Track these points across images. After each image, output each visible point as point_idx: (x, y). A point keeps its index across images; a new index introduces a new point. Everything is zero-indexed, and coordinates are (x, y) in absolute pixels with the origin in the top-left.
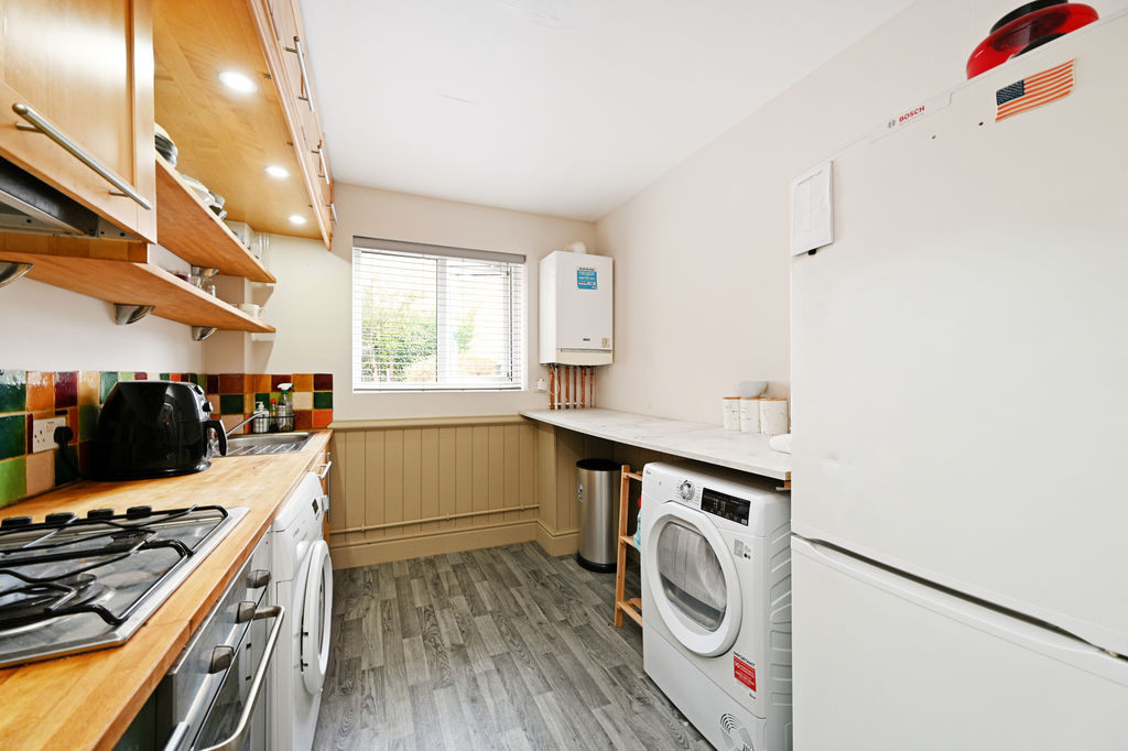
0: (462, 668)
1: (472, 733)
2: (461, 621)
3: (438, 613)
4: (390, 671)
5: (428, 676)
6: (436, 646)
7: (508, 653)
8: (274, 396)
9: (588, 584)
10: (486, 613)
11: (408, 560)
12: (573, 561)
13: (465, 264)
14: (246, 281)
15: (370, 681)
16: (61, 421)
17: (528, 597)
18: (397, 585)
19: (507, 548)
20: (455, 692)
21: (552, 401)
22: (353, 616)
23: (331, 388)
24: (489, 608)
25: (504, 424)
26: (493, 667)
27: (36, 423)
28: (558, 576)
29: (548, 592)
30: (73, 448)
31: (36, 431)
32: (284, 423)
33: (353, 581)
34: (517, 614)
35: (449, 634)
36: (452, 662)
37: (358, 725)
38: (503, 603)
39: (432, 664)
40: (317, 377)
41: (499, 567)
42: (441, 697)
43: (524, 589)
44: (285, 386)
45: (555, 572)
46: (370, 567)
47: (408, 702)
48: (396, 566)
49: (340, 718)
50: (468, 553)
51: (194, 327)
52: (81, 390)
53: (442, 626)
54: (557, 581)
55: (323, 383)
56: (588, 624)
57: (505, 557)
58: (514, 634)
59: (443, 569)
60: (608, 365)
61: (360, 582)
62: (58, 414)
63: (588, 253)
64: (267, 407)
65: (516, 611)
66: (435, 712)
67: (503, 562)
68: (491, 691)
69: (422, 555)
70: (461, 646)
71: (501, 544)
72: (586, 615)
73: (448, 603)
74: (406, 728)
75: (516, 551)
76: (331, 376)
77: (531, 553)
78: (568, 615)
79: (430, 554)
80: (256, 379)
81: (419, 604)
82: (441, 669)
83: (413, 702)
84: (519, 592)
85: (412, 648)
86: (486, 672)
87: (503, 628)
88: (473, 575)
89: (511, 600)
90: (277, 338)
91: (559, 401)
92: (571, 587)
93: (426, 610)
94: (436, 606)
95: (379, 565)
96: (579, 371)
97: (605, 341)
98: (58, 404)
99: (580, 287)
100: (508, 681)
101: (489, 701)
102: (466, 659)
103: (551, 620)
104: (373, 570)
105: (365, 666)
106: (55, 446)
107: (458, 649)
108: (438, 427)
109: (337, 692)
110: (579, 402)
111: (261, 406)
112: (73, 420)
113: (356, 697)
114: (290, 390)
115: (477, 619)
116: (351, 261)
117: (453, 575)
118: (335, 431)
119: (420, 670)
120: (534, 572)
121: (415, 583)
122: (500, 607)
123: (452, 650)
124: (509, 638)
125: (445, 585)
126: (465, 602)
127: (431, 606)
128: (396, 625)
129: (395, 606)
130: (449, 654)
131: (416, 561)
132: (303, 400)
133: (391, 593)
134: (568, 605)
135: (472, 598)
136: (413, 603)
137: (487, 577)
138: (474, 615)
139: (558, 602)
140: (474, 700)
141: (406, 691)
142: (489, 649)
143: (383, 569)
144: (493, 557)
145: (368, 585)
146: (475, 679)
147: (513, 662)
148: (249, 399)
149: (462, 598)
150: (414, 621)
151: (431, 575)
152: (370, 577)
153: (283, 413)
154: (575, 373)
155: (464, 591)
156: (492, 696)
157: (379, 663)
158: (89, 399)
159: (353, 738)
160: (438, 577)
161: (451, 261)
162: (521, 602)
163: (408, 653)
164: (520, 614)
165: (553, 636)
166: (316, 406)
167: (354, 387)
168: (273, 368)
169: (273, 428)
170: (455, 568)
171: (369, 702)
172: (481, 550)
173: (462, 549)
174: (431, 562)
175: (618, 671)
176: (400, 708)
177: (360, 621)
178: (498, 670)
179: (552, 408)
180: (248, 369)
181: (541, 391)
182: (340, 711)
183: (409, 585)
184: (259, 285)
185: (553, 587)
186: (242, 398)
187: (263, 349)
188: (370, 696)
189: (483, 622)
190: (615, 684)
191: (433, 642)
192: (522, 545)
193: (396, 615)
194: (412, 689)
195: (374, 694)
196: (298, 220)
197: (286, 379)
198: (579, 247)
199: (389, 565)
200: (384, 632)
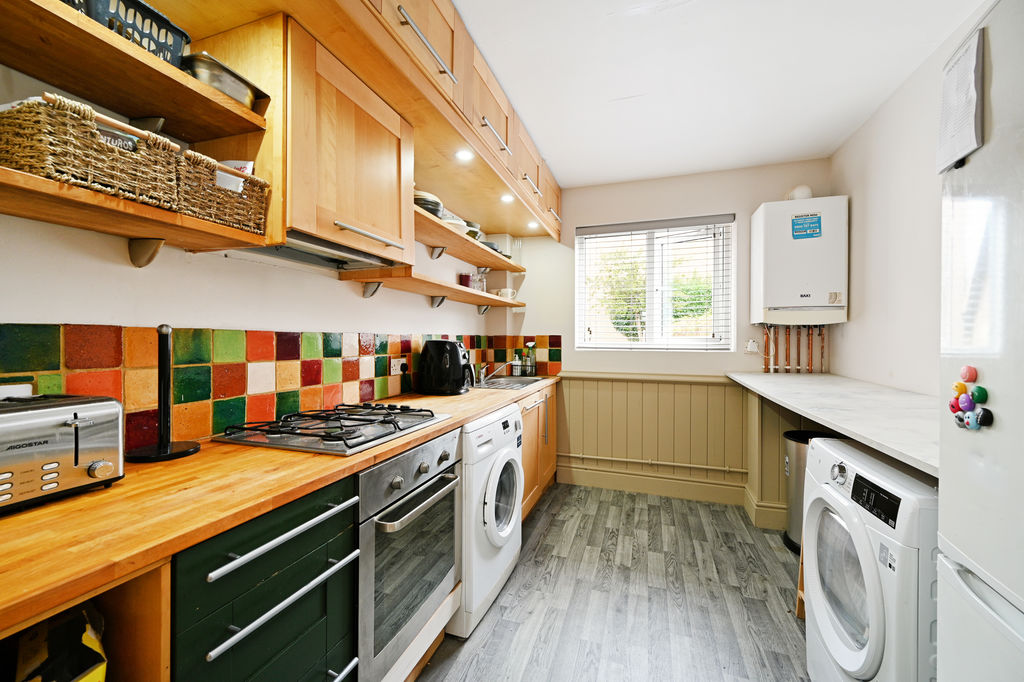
0: (621, 584)
1: (606, 632)
2: (637, 549)
3: (620, 538)
4: (569, 563)
5: (593, 578)
6: (608, 561)
7: (665, 590)
8: (525, 351)
9: (785, 565)
10: (660, 551)
11: (615, 491)
12: (778, 539)
13: (670, 233)
14: (508, 273)
15: (553, 565)
16: (404, 361)
17: (708, 552)
18: (599, 507)
19: (708, 506)
20: (608, 598)
21: (767, 364)
22: (561, 518)
23: (560, 346)
24: (666, 549)
25: (708, 384)
26: (646, 594)
27: (392, 360)
28: (752, 547)
29: (732, 556)
30: (409, 375)
31: (392, 365)
32: (529, 369)
33: (571, 494)
34: (689, 564)
35: (622, 555)
36: (615, 576)
37: (535, 587)
38: (681, 550)
39: (599, 571)
40: (551, 337)
41: (692, 520)
42: (596, 597)
43: (708, 546)
44: (530, 344)
45: (751, 541)
46: (586, 487)
47: (572, 589)
48: (604, 492)
49: (527, 577)
50: (668, 499)
51: (479, 306)
52: (413, 345)
53: (620, 547)
54: (748, 550)
55: (555, 341)
56: (763, 602)
57: (702, 512)
58: (678, 577)
59: (641, 505)
60: (843, 324)
61: (575, 496)
62: (402, 356)
63: (814, 195)
64: (520, 358)
65: (691, 560)
66: (587, 604)
67: (698, 516)
68: (636, 610)
69: (627, 491)
70: (628, 568)
71: (703, 500)
72: (765, 592)
73: (632, 533)
74: (563, 605)
75: (717, 511)
76: (559, 337)
77: (731, 516)
78: (744, 584)
79: (633, 490)
80: (515, 339)
81: (609, 525)
82: (605, 577)
83: (575, 591)
84: (701, 545)
85: (592, 554)
86: (638, 596)
87: (671, 570)
88: (664, 517)
89: (690, 550)
90: (527, 310)
91: (776, 363)
92: (762, 561)
93: (613, 532)
94: (621, 532)
95: (593, 488)
96: (804, 333)
97: (834, 296)
98: (402, 352)
99: (795, 237)
100: (654, 611)
101: (630, 617)
102: (627, 579)
103: (722, 581)
104: (587, 492)
105: (554, 553)
106: (401, 373)
107: (624, 569)
108: (659, 382)
109: (532, 561)
110: (804, 365)
111: (517, 357)
112: (409, 360)
113: (541, 569)
114: (534, 347)
115: (651, 553)
116: (573, 248)
117: (646, 512)
118: (562, 378)
119: (589, 571)
120: (726, 534)
121: (613, 510)
122: (677, 551)
123: (619, 568)
124: (671, 579)
125: (636, 518)
126: (647, 537)
127: (618, 530)
128: (586, 535)
129: (591, 521)
130: (615, 570)
131: (621, 494)
132: (542, 355)
133: (592, 510)
134: (749, 576)
135: (655, 536)
136: (605, 523)
137: (676, 524)
138: (650, 549)
139: (739, 569)
140: (619, 610)
141: (573, 582)
142: (649, 579)
143: (593, 493)
144: (690, 509)
145: (579, 500)
146: (627, 597)
147: (666, 599)
148: (509, 352)
149: (646, 533)
150: (600, 536)
151: (628, 507)
152: (582, 495)
153: (529, 364)
154: (799, 334)
155: (650, 528)
156: (635, 615)
157: (564, 554)
158: (416, 349)
159: (530, 593)
160: (633, 510)
161: (658, 233)
162: (699, 555)
163: (586, 556)
164: (693, 564)
165: (717, 595)
166: (550, 359)
167: (577, 345)
168: (525, 332)
169: (524, 373)
170: (650, 508)
171: (548, 576)
172: (682, 500)
173: (664, 495)
174: (632, 497)
175: (776, 657)
176: (566, 588)
177: (564, 522)
178: (650, 599)
179: (767, 371)
180: (509, 332)
181: (752, 353)
182: (529, 574)
183: (608, 510)
184: (517, 274)
185: (740, 554)
186: (505, 352)
187: (519, 317)
188: (549, 573)
189: (654, 559)
190: (764, 666)
191: (606, 555)
192: (726, 506)
193: (590, 527)
194: (578, 582)
195: (552, 573)
196: (533, 226)
197: (531, 339)
198: (801, 192)
199: (600, 490)
200: (576, 536)
